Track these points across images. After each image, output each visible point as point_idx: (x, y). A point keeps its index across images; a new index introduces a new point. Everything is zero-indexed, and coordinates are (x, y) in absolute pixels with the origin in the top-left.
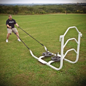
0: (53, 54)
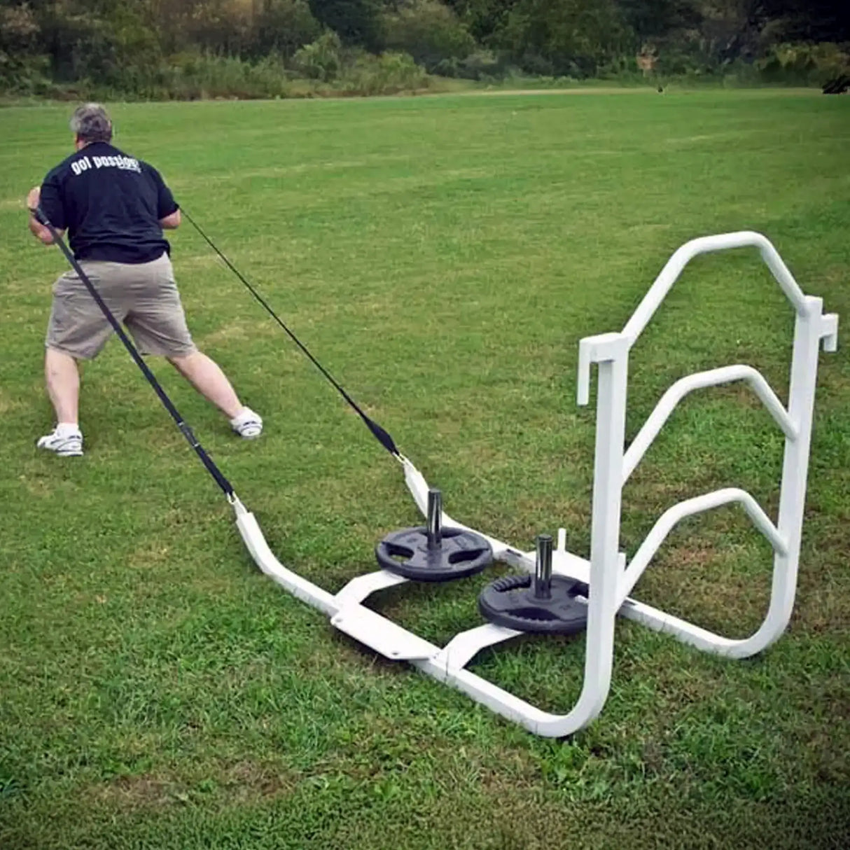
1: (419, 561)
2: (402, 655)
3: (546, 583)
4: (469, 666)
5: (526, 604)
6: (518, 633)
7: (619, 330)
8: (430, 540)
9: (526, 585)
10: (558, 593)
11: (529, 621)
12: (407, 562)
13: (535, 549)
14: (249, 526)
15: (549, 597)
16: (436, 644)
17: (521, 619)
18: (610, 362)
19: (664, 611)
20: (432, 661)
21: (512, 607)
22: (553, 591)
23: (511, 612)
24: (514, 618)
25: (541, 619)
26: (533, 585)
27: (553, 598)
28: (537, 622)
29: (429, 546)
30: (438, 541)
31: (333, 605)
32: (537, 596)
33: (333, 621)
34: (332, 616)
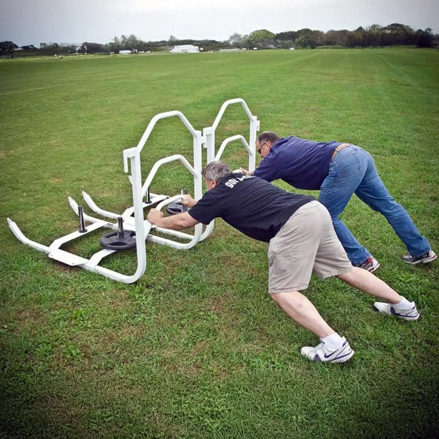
2: (76, 264)
3: (122, 233)
4: (100, 264)
5: (116, 241)
6: (114, 251)
9: (116, 234)
10: (126, 236)
11: (117, 246)
14: (13, 226)
16: (87, 259)
17: (115, 246)
19: (165, 238)
20: (86, 265)
21: (111, 242)
22: (124, 236)
23: (111, 244)
24: (112, 246)
25: (121, 245)
26: (118, 234)
27: (125, 238)
28: (120, 246)
31: (49, 251)
32: (119, 238)
33: (49, 256)
34: (49, 254)
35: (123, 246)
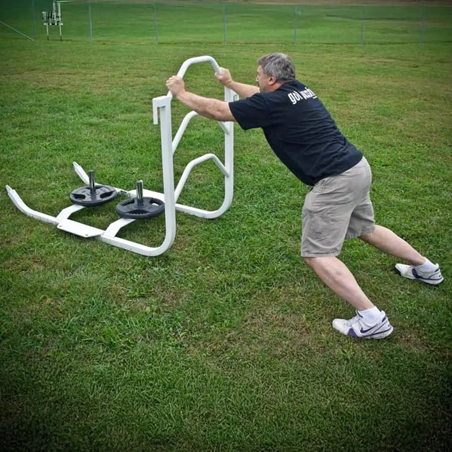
0: (118, 190)
1: (88, 199)
2: (90, 235)
3: (141, 200)
4: (118, 235)
5: (135, 209)
6: (133, 220)
7: (166, 95)
8: (91, 191)
9: (133, 202)
10: (146, 203)
11: (138, 215)
12: (84, 200)
13: (135, 189)
14: (13, 194)
15: (143, 205)
16: (102, 229)
17: (134, 215)
18: (164, 107)
20: (102, 236)
21: (129, 211)
22: (144, 203)
24: (131, 214)
25: (142, 213)
26: (136, 202)
27: (145, 205)
28: (141, 215)
29: (91, 193)
30: (95, 191)
31: (57, 221)
32: (138, 205)
33: (58, 227)
34: (57, 225)
35: (144, 214)
